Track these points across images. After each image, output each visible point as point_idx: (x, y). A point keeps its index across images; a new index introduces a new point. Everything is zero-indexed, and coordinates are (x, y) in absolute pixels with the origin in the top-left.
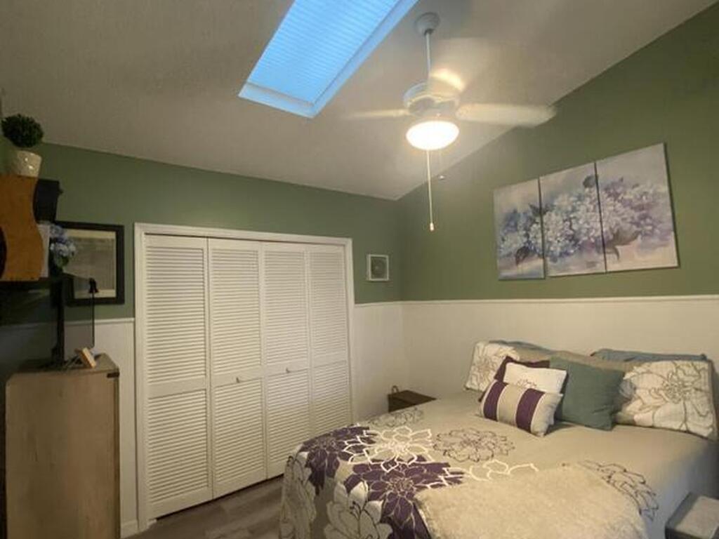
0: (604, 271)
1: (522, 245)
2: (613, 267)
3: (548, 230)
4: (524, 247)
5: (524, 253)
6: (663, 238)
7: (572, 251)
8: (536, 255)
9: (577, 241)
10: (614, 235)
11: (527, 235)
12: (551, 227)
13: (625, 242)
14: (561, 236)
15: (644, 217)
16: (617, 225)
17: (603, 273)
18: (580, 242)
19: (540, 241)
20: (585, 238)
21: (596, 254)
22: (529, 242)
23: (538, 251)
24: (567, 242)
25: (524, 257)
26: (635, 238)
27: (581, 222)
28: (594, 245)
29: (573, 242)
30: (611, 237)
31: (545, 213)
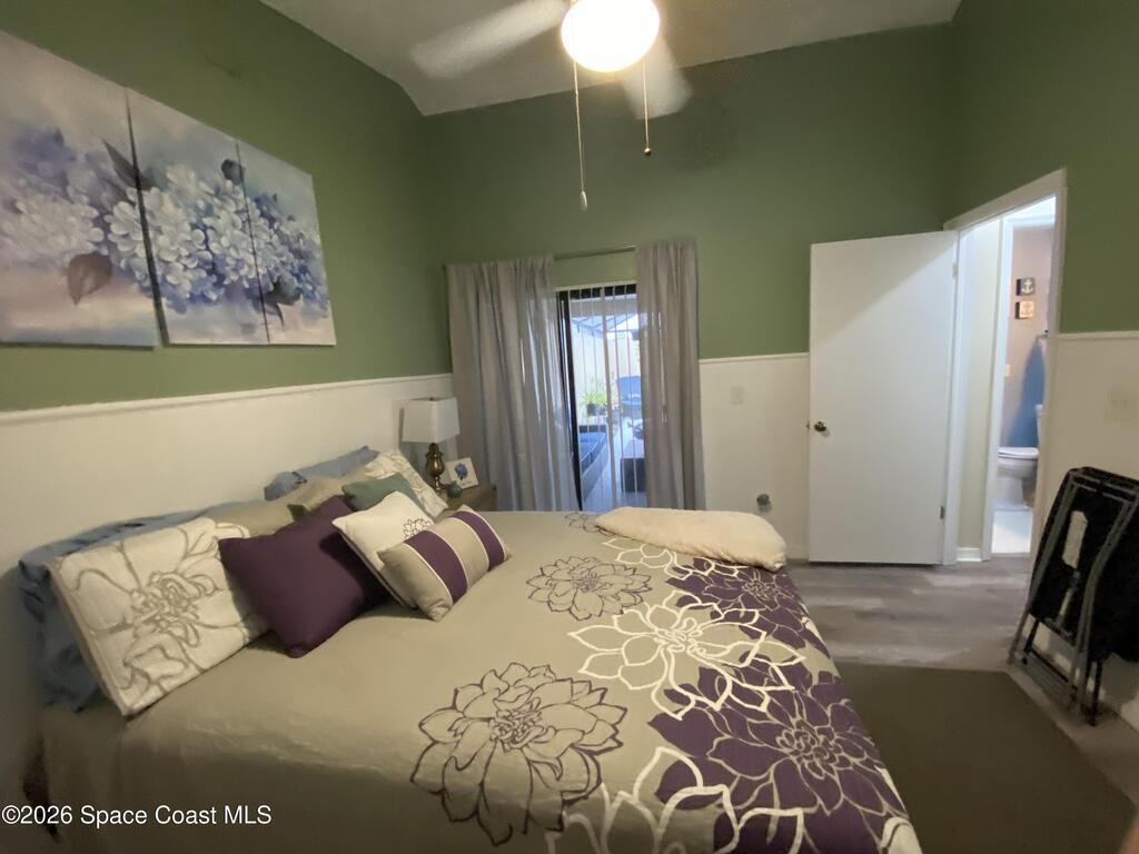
0: (267, 343)
1: (91, 248)
3: (159, 231)
4: (96, 254)
5: (97, 269)
6: (323, 307)
7: (213, 296)
8: (135, 287)
9: (222, 277)
10: (274, 285)
11: (102, 223)
12: (165, 228)
13: (289, 301)
14: (189, 256)
15: (304, 270)
16: (276, 269)
17: (267, 346)
18: (226, 282)
19: (141, 252)
20: (234, 277)
21: (253, 312)
22: (112, 246)
23: (138, 275)
24: (204, 274)
25: (97, 287)
26: (297, 297)
27: (224, 241)
28: (248, 293)
29: (214, 279)
30: (272, 288)
31: (148, 188)
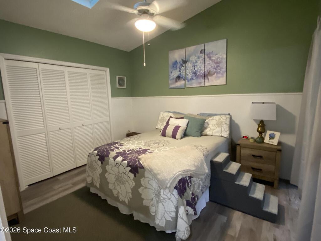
0: (204, 86)
1: (178, 75)
2: (207, 84)
3: (187, 69)
4: (179, 76)
5: (179, 78)
6: (222, 74)
7: (194, 78)
8: (182, 79)
9: (196, 74)
10: (208, 73)
11: (180, 71)
12: (188, 69)
13: (211, 75)
14: (191, 72)
15: (218, 66)
16: (209, 69)
17: (203, 86)
18: (197, 75)
19: (184, 74)
20: (199, 73)
21: (201, 79)
22: (180, 74)
23: (183, 77)
24: (193, 74)
25: (179, 80)
26: (214, 74)
27: (198, 67)
28: (201, 76)
29: (195, 75)
30: (207, 73)
31: (186, 63)
